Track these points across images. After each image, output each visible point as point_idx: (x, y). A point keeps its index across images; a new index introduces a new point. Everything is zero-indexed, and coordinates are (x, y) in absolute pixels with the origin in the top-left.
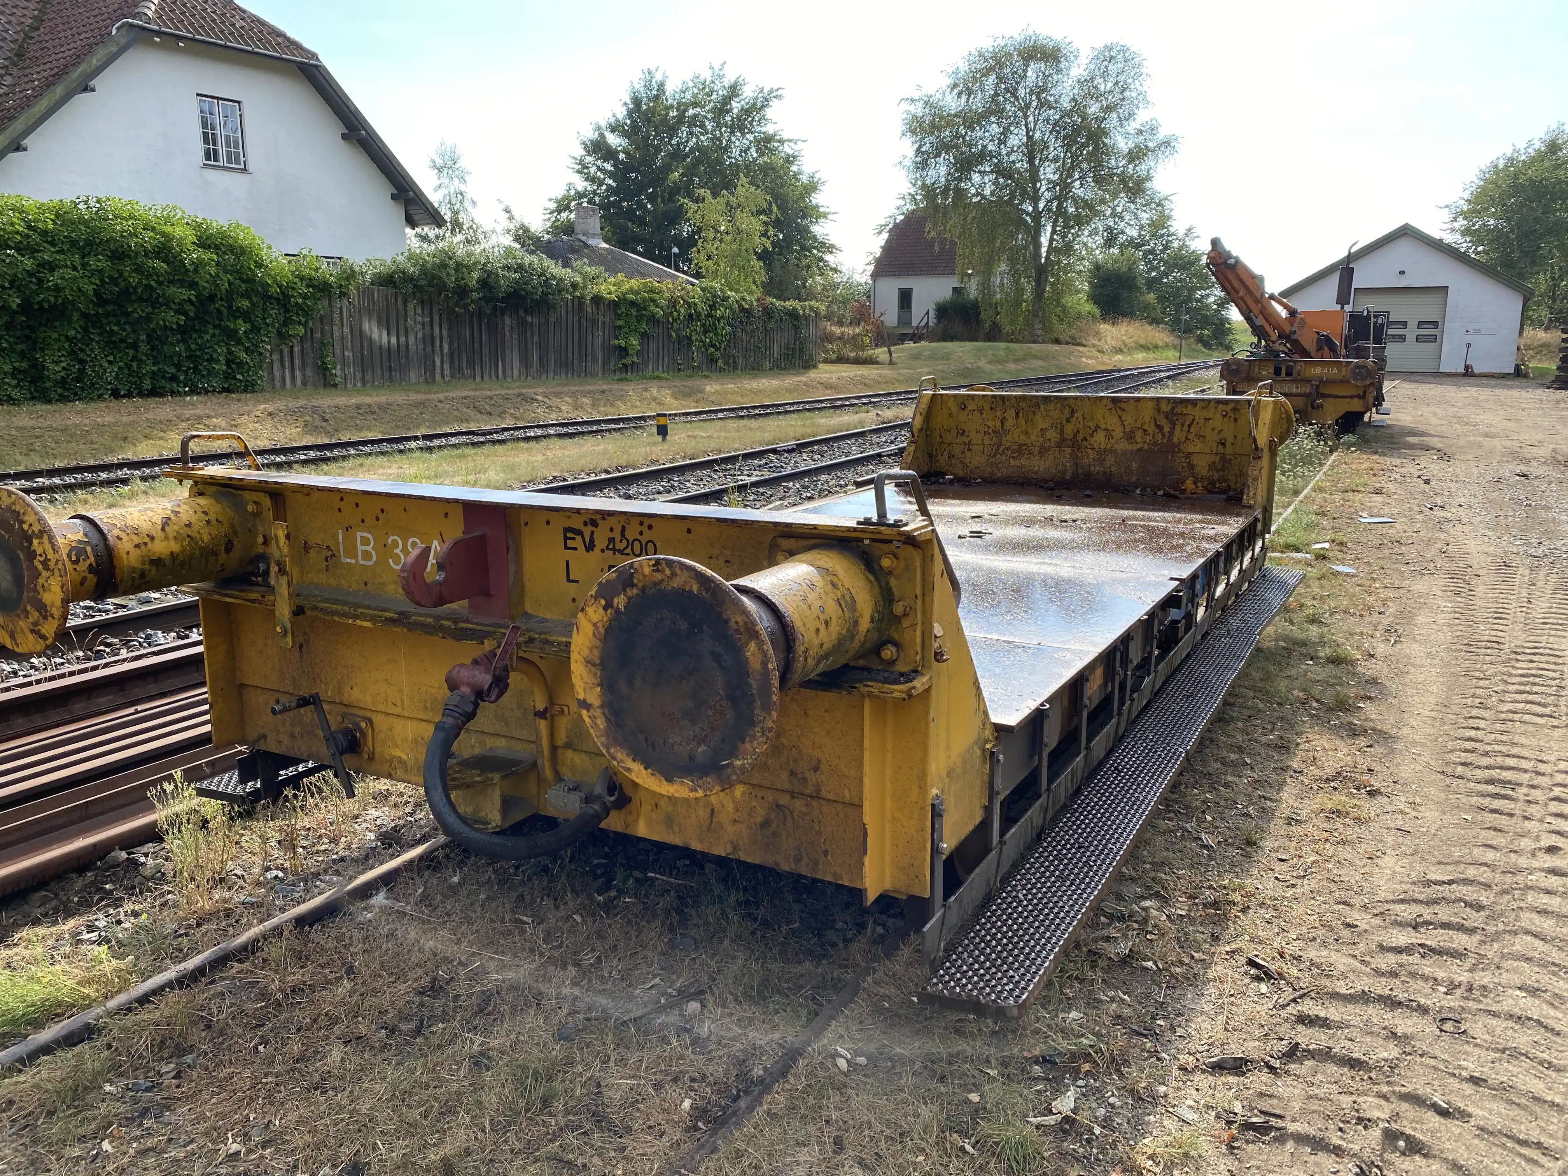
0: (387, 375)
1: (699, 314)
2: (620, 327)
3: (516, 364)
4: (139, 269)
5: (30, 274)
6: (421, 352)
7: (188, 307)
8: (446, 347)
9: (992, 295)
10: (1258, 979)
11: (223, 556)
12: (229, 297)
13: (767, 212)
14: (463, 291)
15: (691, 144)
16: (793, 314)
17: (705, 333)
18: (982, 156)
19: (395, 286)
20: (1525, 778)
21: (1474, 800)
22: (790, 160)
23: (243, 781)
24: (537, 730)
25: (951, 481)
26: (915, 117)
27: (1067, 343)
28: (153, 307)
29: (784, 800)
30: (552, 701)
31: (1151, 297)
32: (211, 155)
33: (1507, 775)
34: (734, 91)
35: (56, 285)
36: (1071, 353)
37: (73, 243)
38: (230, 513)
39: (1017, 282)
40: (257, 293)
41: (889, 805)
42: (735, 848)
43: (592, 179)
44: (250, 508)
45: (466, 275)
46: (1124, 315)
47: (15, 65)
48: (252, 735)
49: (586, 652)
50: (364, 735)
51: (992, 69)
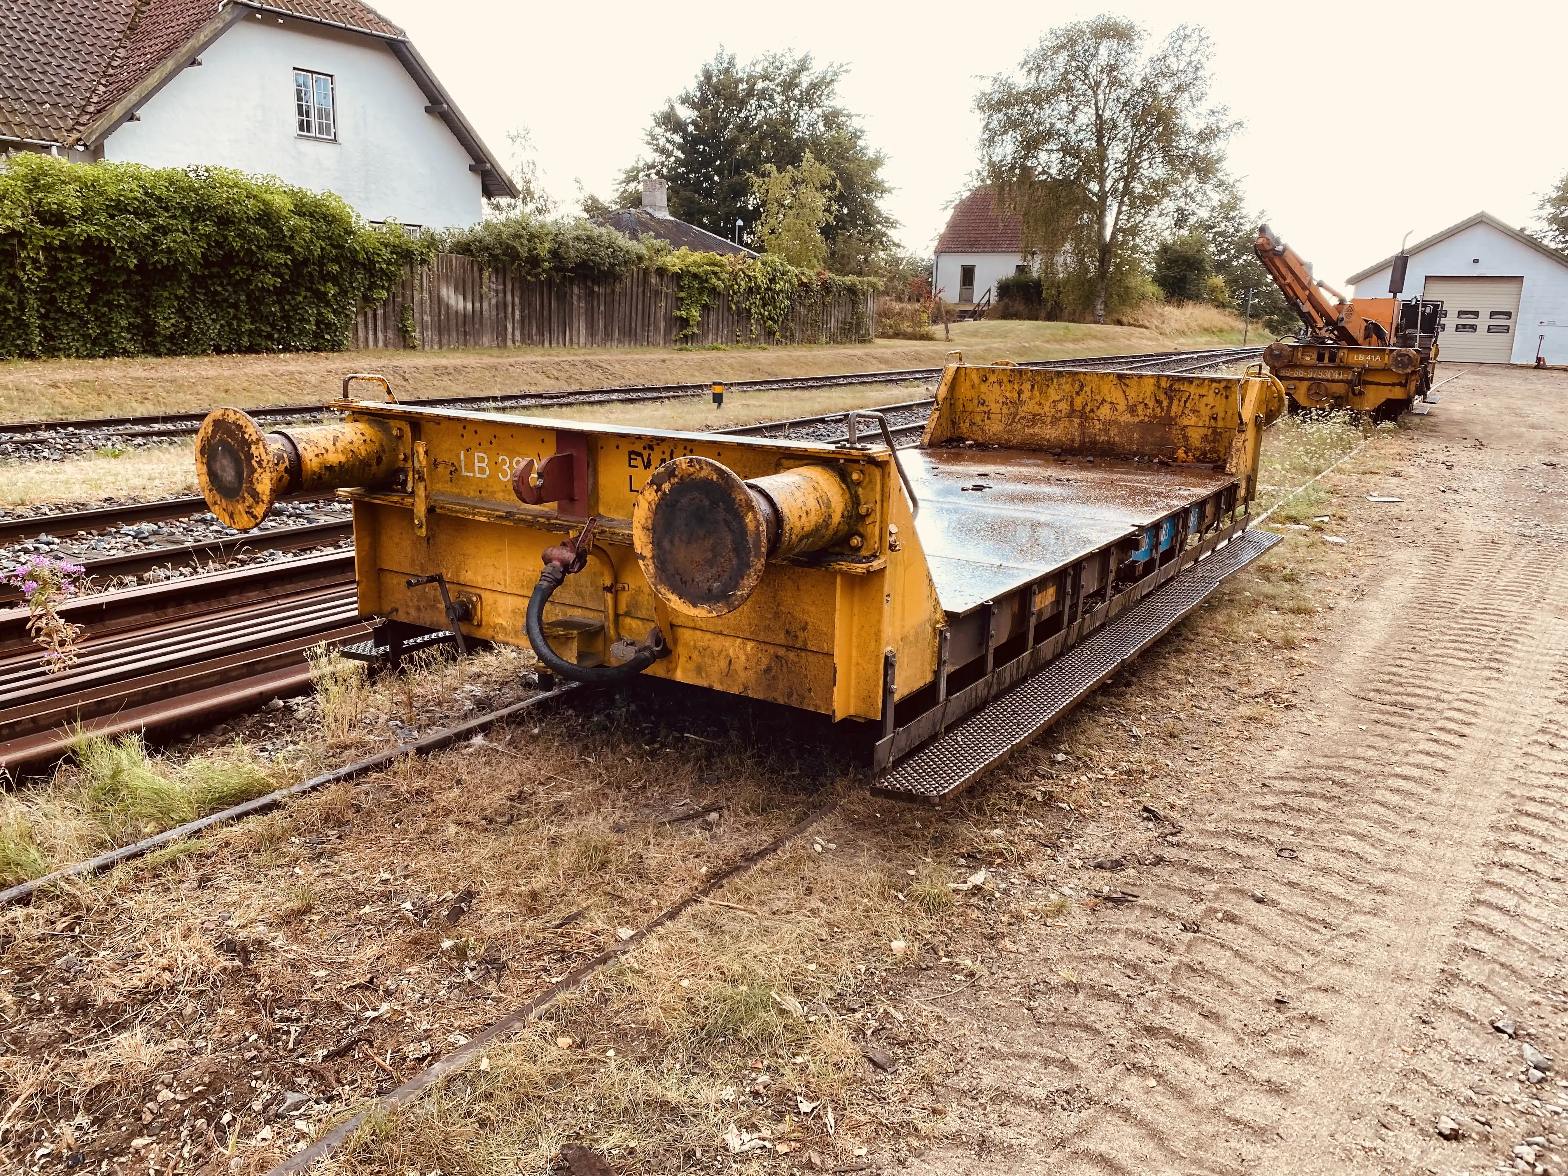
0: (462, 339)
1: (759, 287)
2: (682, 299)
3: (583, 332)
4: (242, 234)
5: (146, 237)
6: (494, 318)
7: (284, 270)
8: (517, 313)
9: (1055, 273)
10: (1148, 819)
11: (374, 467)
12: (322, 261)
13: (832, 187)
14: (534, 261)
15: (759, 117)
16: (852, 290)
17: (764, 306)
18: (1049, 135)
19: (472, 254)
20: (1424, 702)
21: (1374, 716)
22: (855, 136)
23: (377, 645)
24: (605, 601)
25: (971, 446)
26: (983, 94)
27: (1130, 325)
28: (254, 270)
29: (781, 652)
30: (616, 579)
31: (1219, 280)
32: (304, 126)
33: (1410, 700)
34: (803, 66)
35: (169, 248)
36: (1131, 335)
37: (184, 209)
38: (380, 435)
39: (1081, 262)
40: (346, 258)
41: (854, 653)
42: (746, 688)
43: (662, 151)
44: (394, 432)
45: (539, 246)
46: (1189, 298)
47: (128, 38)
48: (387, 608)
49: (643, 521)
50: (475, 607)
51: (1062, 47)
